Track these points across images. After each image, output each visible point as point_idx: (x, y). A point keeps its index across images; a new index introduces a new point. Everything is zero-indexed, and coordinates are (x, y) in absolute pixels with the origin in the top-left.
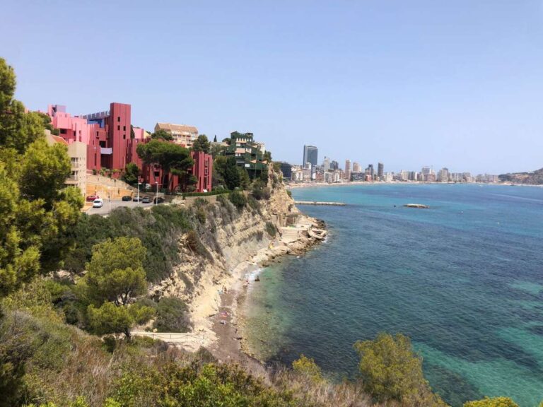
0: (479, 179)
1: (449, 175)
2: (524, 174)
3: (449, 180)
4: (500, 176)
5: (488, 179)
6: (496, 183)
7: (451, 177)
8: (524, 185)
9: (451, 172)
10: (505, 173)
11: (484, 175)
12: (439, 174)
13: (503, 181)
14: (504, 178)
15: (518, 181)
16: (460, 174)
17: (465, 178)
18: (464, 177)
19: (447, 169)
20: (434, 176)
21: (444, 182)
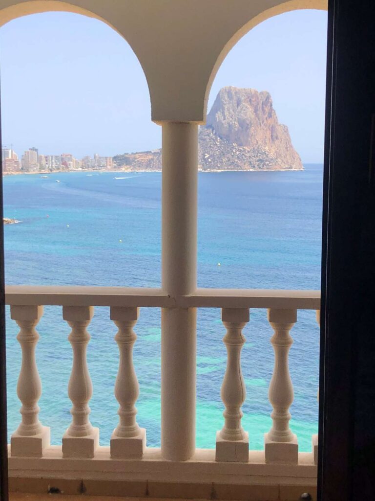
0: (85, 163)
1: (39, 159)
2: (148, 153)
3: (42, 168)
4: (115, 158)
5: (99, 162)
6: (109, 169)
7: (44, 162)
8: (149, 170)
9: (42, 154)
10: (122, 154)
11: (92, 157)
12: (25, 159)
13: (120, 165)
14: (122, 160)
15: (140, 165)
16: (56, 157)
17: (65, 164)
18: (64, 161)
19: (36, 150)
20: (16, 162)
21: (34, 171)
